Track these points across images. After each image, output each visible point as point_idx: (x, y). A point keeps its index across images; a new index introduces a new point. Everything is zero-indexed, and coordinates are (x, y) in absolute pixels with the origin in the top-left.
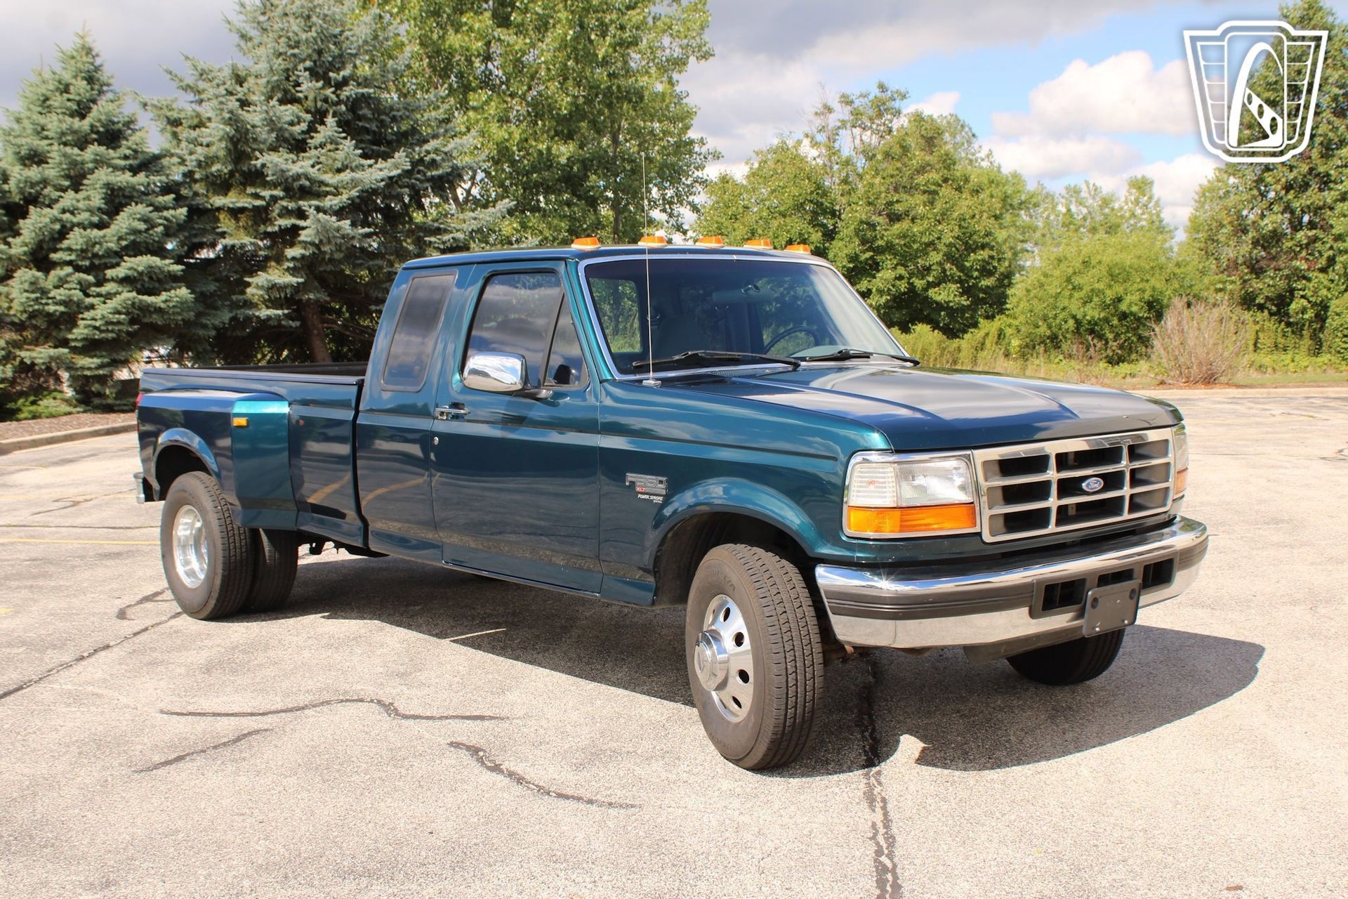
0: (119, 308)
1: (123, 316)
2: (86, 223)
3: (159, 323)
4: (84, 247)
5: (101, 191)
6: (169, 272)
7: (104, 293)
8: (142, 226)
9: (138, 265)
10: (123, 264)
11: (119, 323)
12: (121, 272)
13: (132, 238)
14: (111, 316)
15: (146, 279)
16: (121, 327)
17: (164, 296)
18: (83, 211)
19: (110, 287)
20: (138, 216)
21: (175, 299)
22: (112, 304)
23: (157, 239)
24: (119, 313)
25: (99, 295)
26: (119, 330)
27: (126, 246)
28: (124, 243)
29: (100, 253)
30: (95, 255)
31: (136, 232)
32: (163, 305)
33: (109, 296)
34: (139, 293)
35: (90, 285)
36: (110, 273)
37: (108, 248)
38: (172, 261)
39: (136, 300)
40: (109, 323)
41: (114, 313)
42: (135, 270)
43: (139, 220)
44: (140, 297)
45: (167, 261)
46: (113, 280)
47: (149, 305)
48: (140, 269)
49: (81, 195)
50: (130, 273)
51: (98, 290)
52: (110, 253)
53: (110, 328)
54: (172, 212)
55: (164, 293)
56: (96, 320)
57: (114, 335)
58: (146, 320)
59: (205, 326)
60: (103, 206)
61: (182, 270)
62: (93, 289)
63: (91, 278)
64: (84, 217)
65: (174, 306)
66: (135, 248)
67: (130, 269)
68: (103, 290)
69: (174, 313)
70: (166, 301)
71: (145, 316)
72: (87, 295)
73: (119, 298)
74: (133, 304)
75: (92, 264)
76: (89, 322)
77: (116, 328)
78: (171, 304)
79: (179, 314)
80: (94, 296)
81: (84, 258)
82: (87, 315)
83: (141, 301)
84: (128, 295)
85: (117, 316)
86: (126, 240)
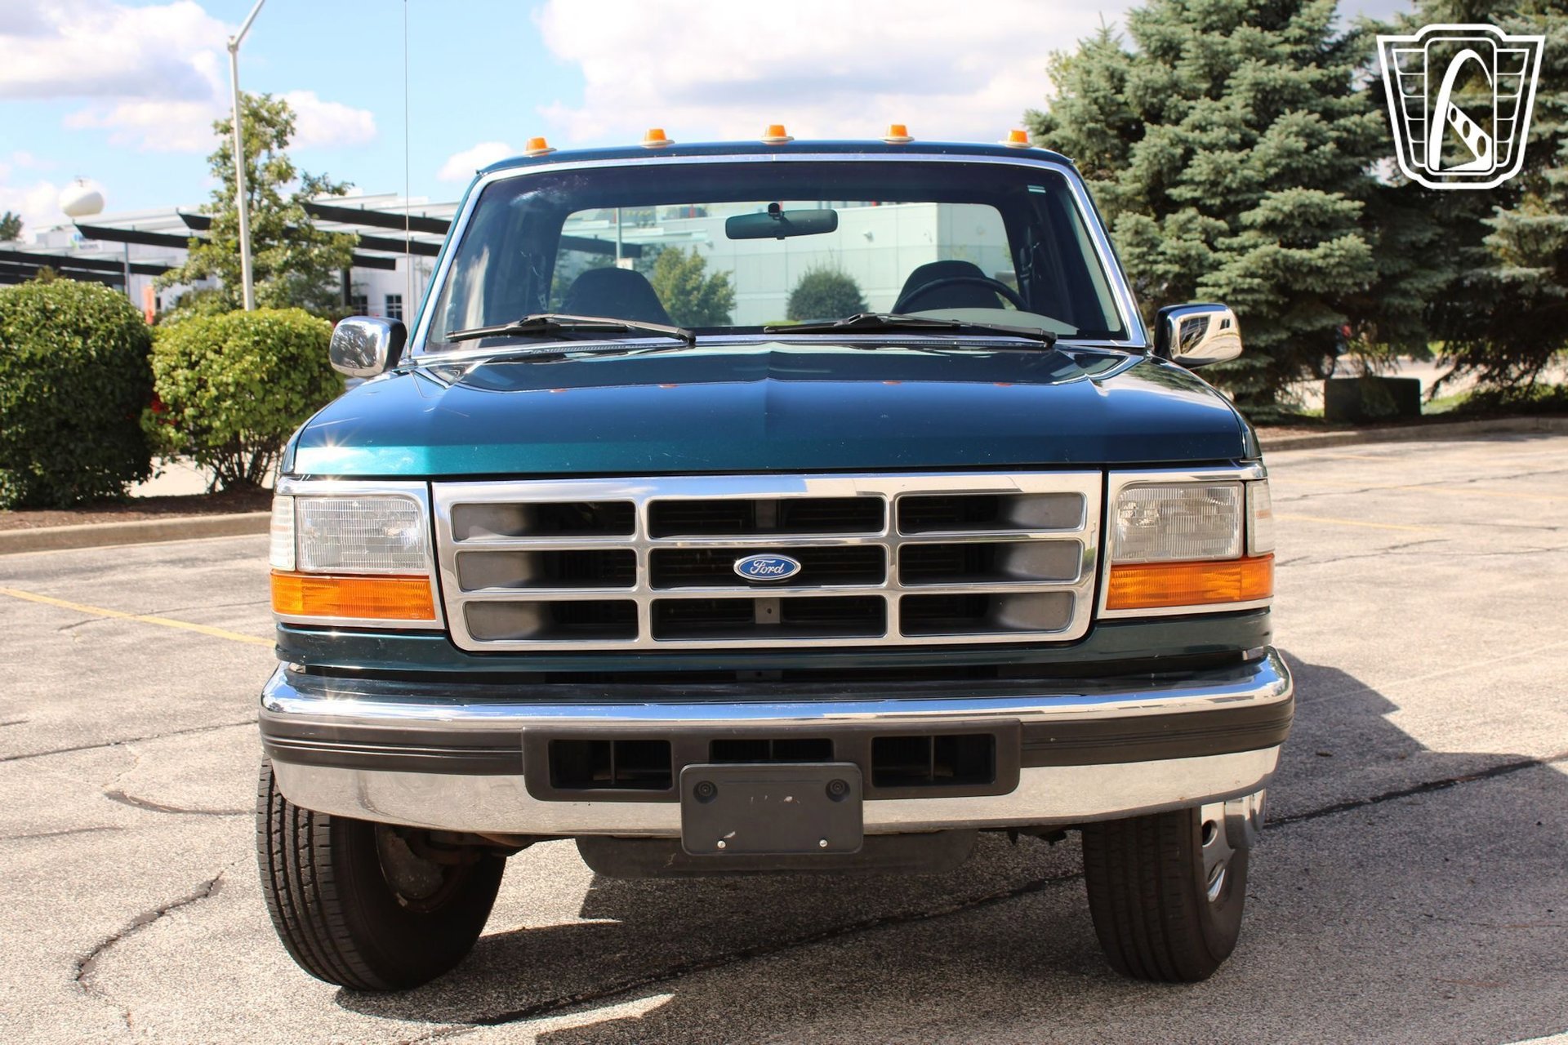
0: (1253, 268)
1: (1257, 281)
2: (1221, 143)
3: (1318, 290)
4: (1212, 178)
5: (1246, 94)
6: (1336, 212)
7: (1235, 246)
8: (1301, 144)
9: (1284, 203)
10: (1262, 202)
11: (1251, 290)
12: (1258, 215)
13: (1284, 162)
14: (1240, 280)
15: (1298, 224)
16: (1257, 296)
17: (1323, 247)
18: (1219, 126)
19: (1245, 238)
20: (1295, 129)
21: (1338, 253)
22: (1244, 261)
23: (1324, 162)
24: (1253, 275)
25: (1230, 249)
26: (1255, 301)
27: (1277, 175)
28: (1272, 171)
29: (1234, 186)
30: (1229, 190)
31: (1291, 153)
32: (1320, 263)
33: (1242, 250)
34: (1282, 245)
35: (1222, 233)
36: (1246, 217)
37: (1245, 178)
38: (1341, 195)
39: (1279, 257)
40: (1235, 291)
41: (1244, 276)
42: (1281, 211)
43: (1297, 134)
44: (1284, 251)
45: (1337, 195)
46: (1251, 226)
47: (1301, 263)
48: (1287, 208)
49: (1220, 104)
50: (1272, 215)
51: (1227, 241)
52: (1248, 185)
53: (1240, 298)
54: (1356, 118)
55: (1322, 244)
56: (1220, 286)
57: (1246, 308)
58: (1298, 287)
59: (1405, 294)
60: (1250, 116)
61: (1361, 209)
62: (1221, 239)
63: (1222, 224)
64: (1217, 134)
65: (1339, 264)
66: (1287, 177)
67: (1275, 209)
68: (1235, 241)
69: (1339, 275)
70: (1325, 256)
71: (1296, 280)
72: (1215, 250)
73: (1253, 254)
74: (1275, 261)
75: (1225, 203)
76: (1210, 290)
77: (1249, 297)
78: (1332, 261)
79: (1346, 274)
80: (1224, 250)
81: (1214, 195)
82: (1208, 278)
83: (1285, 257)
84: (1270, 248)
85: (1248, 280)
86: (1275, 165)
